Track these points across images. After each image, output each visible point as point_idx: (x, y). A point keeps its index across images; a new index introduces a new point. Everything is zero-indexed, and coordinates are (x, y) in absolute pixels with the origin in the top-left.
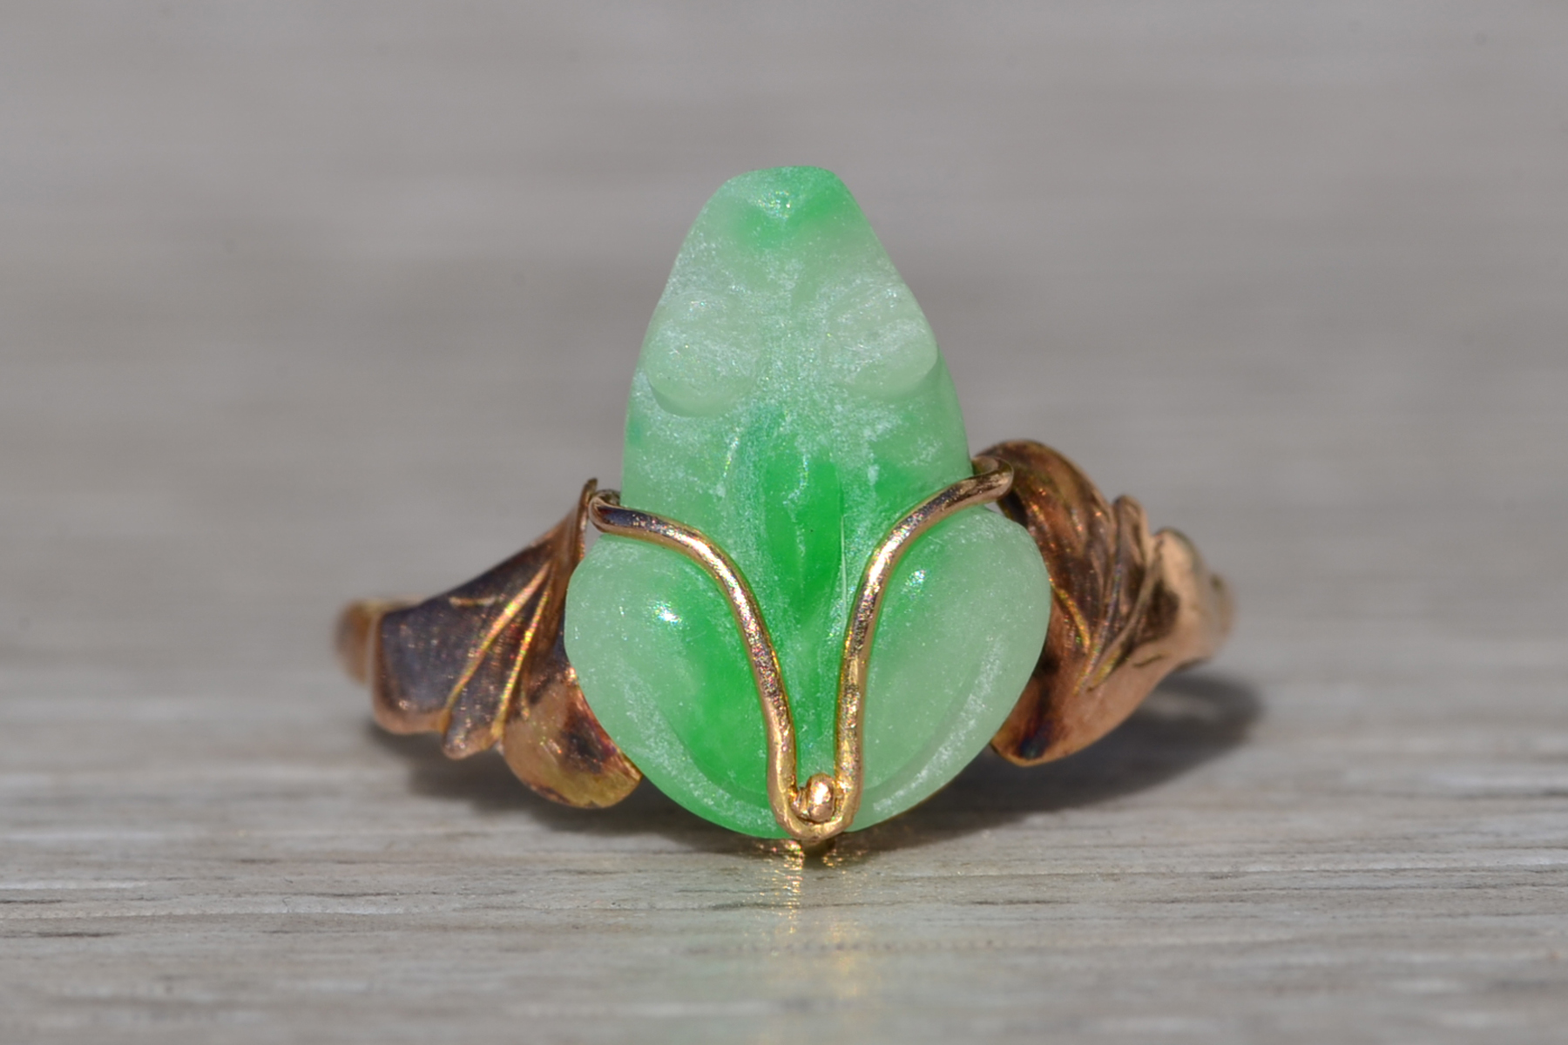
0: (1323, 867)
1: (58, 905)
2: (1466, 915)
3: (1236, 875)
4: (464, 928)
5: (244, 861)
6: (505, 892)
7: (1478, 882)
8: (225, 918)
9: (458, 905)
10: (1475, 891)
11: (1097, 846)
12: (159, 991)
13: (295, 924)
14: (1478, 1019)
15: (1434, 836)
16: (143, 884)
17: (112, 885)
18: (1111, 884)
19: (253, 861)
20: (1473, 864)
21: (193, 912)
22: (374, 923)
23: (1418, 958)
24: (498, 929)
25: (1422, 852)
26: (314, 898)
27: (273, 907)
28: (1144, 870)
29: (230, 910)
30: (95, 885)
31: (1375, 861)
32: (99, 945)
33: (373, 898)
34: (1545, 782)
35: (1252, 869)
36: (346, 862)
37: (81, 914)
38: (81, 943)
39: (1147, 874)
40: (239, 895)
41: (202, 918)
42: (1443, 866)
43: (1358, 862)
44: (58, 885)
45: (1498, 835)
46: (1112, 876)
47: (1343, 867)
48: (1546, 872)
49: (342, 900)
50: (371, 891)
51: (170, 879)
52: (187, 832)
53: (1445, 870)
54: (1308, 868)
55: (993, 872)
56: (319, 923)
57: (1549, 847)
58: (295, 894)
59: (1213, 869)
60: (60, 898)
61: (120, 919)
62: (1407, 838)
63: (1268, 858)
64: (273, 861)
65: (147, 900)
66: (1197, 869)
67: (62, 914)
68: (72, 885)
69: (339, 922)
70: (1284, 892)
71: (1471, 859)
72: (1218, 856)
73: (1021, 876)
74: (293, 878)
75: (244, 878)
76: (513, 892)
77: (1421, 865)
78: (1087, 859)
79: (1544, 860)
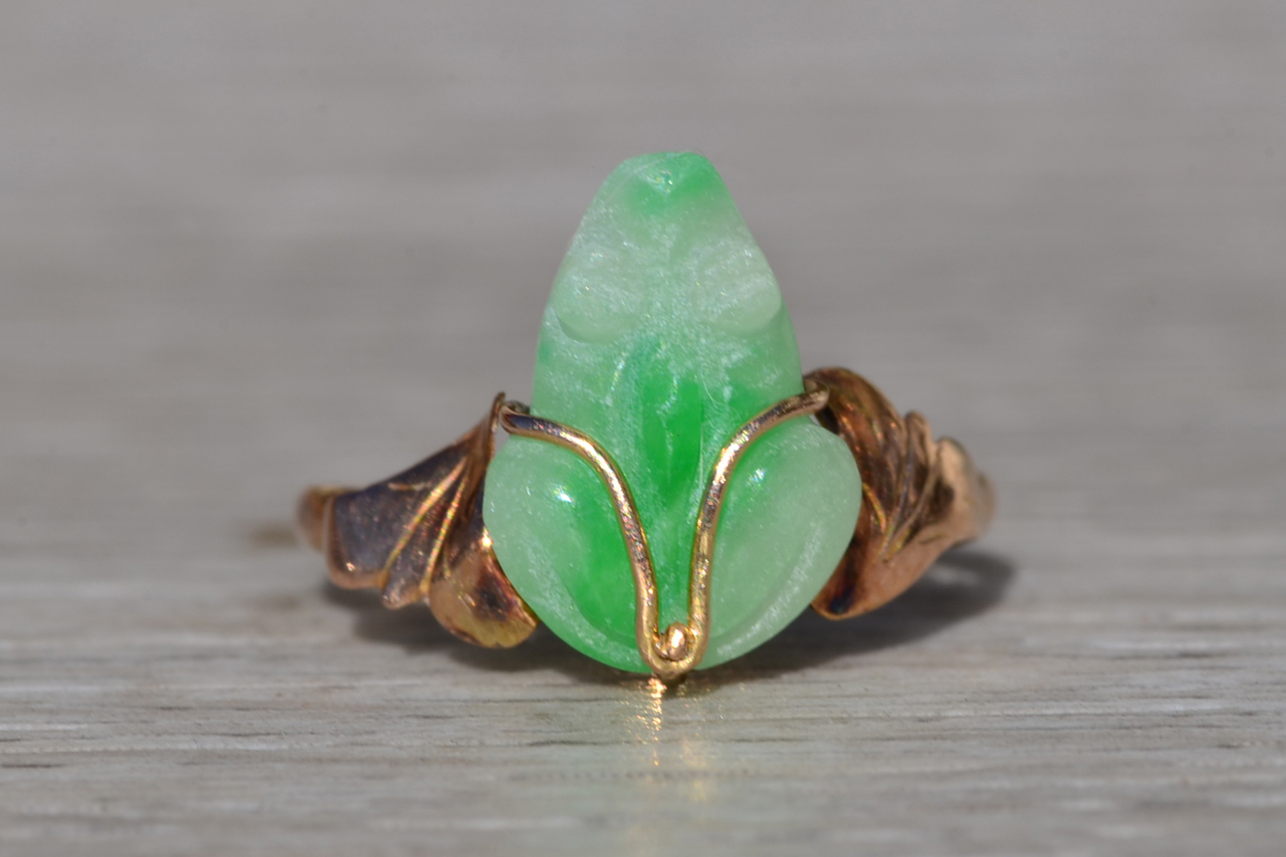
0: (1007, 712)
1: (18, 743)
2: (1118, 750)
3: (938, 719)
4: (335, 761)
5: (163, 708)
6: (367, 733)
7: (1127, 724)
8: (147, 753)
9: (330, 743)
10: (1124, 732)
11: (830, 697)
12: (96, 810)
13: (204, 758)
14: (1127, 831)
15: (1094, 688)
16: (84, 726)
17: (60, 727)
18: (840, 726)
19: (170, 709)
20: (1124, 710)
21: (123, 748)
22: (265, 757)
23: (1080, 783)
24: (361, 761)
25: (1083, 700)
26: (218, 737)
27: (186, 744)
28: (865, 715)
29: (152, 747)
30: (46, 727)
31: (1047, 708)
32: (50, 774)
33: (264, 737)
34: (1180, 646)
35: (951, 714)
36: (242, 709)
37: (36, 750)
38: (36, 773)
39: (869, 718)
40: (159, 735)
41: (131, 753)
42: (1100, 711)
43: (1033, 708)
44: (18, 727)
45: (1143, 687)
46: (842, 720)
47: (1022, 712)
48: (1180, 716)
49: (240, 739)
50: (262, 732)
51: (105, 723)
52: (119, 686)
53: (1101, 715)
54: (994, 713)
55: (749, 716)
56: (222, 757)
57: (1183, 696)
58: (203, 734)
59: (921, 714)
60: (19, 737)
61: (66, 754)
62: (1071, 690)
63: (964, 705)
64: (186, 709)
65: (88, 739)
66: (908, 714)
67: (22, 750)
68: (29, 727)
69: (236, 756)
70: (975, 732)
71: (1122, 707)
72: (924, 704)
73: (770, 720)
74: (202, 722)
75: (163, 722)
76: (373, 732)
77: (1083, 711)
78: (821, 706)
79: (1179, 707)
